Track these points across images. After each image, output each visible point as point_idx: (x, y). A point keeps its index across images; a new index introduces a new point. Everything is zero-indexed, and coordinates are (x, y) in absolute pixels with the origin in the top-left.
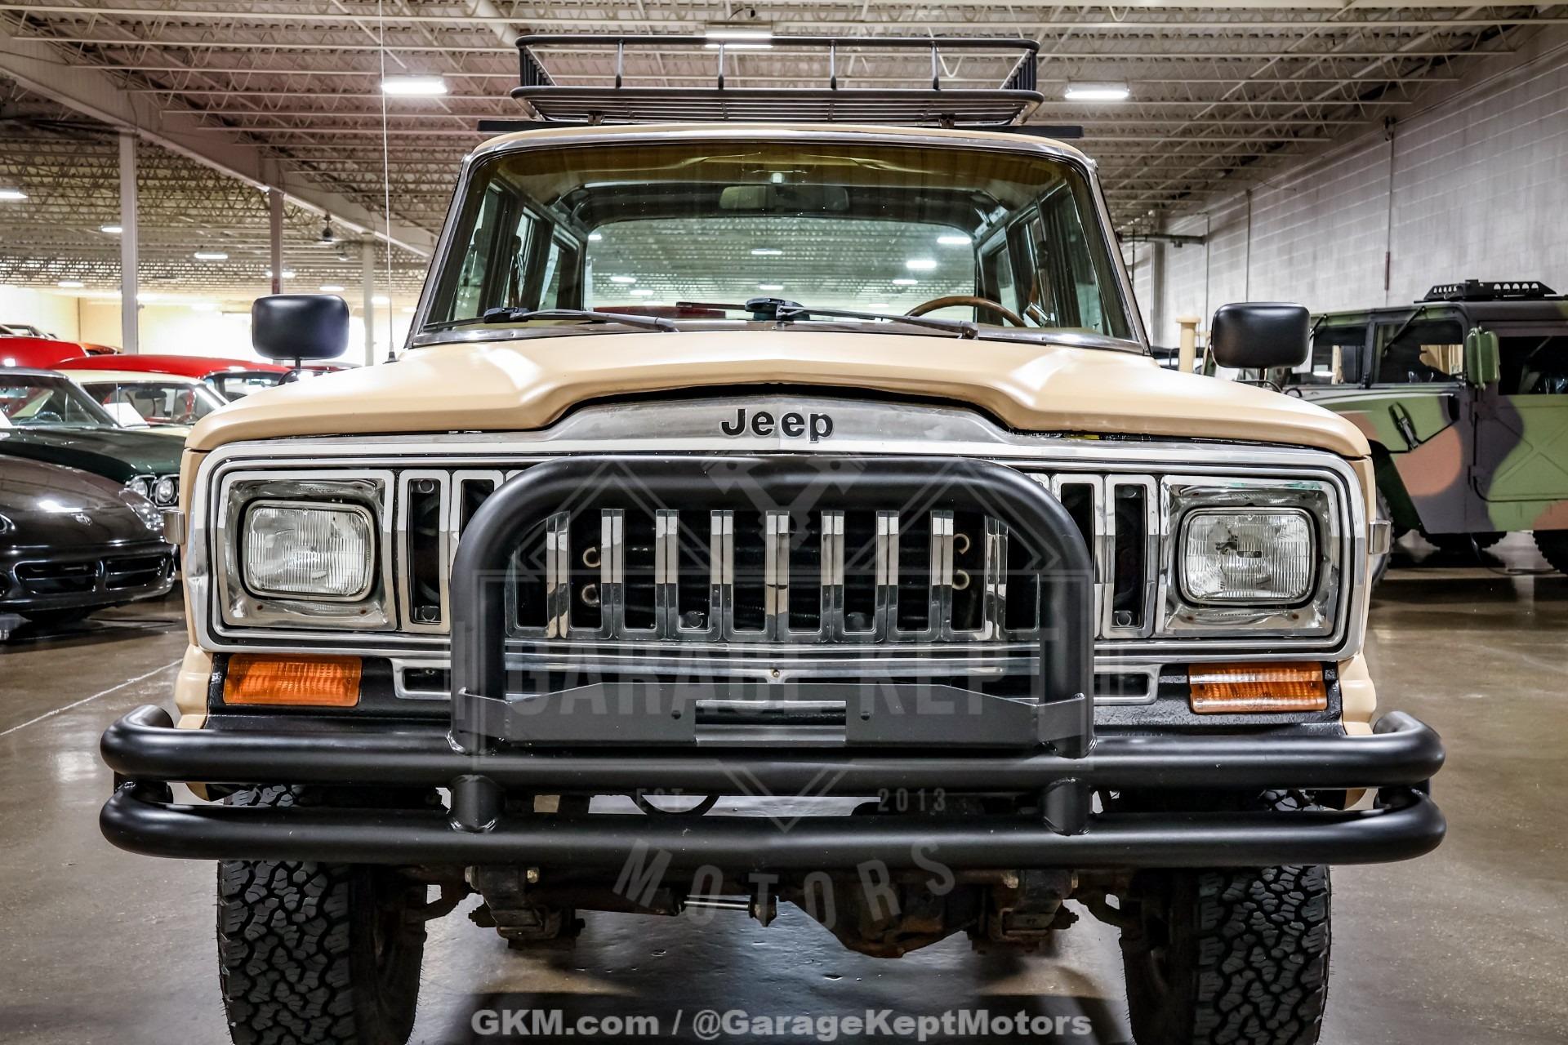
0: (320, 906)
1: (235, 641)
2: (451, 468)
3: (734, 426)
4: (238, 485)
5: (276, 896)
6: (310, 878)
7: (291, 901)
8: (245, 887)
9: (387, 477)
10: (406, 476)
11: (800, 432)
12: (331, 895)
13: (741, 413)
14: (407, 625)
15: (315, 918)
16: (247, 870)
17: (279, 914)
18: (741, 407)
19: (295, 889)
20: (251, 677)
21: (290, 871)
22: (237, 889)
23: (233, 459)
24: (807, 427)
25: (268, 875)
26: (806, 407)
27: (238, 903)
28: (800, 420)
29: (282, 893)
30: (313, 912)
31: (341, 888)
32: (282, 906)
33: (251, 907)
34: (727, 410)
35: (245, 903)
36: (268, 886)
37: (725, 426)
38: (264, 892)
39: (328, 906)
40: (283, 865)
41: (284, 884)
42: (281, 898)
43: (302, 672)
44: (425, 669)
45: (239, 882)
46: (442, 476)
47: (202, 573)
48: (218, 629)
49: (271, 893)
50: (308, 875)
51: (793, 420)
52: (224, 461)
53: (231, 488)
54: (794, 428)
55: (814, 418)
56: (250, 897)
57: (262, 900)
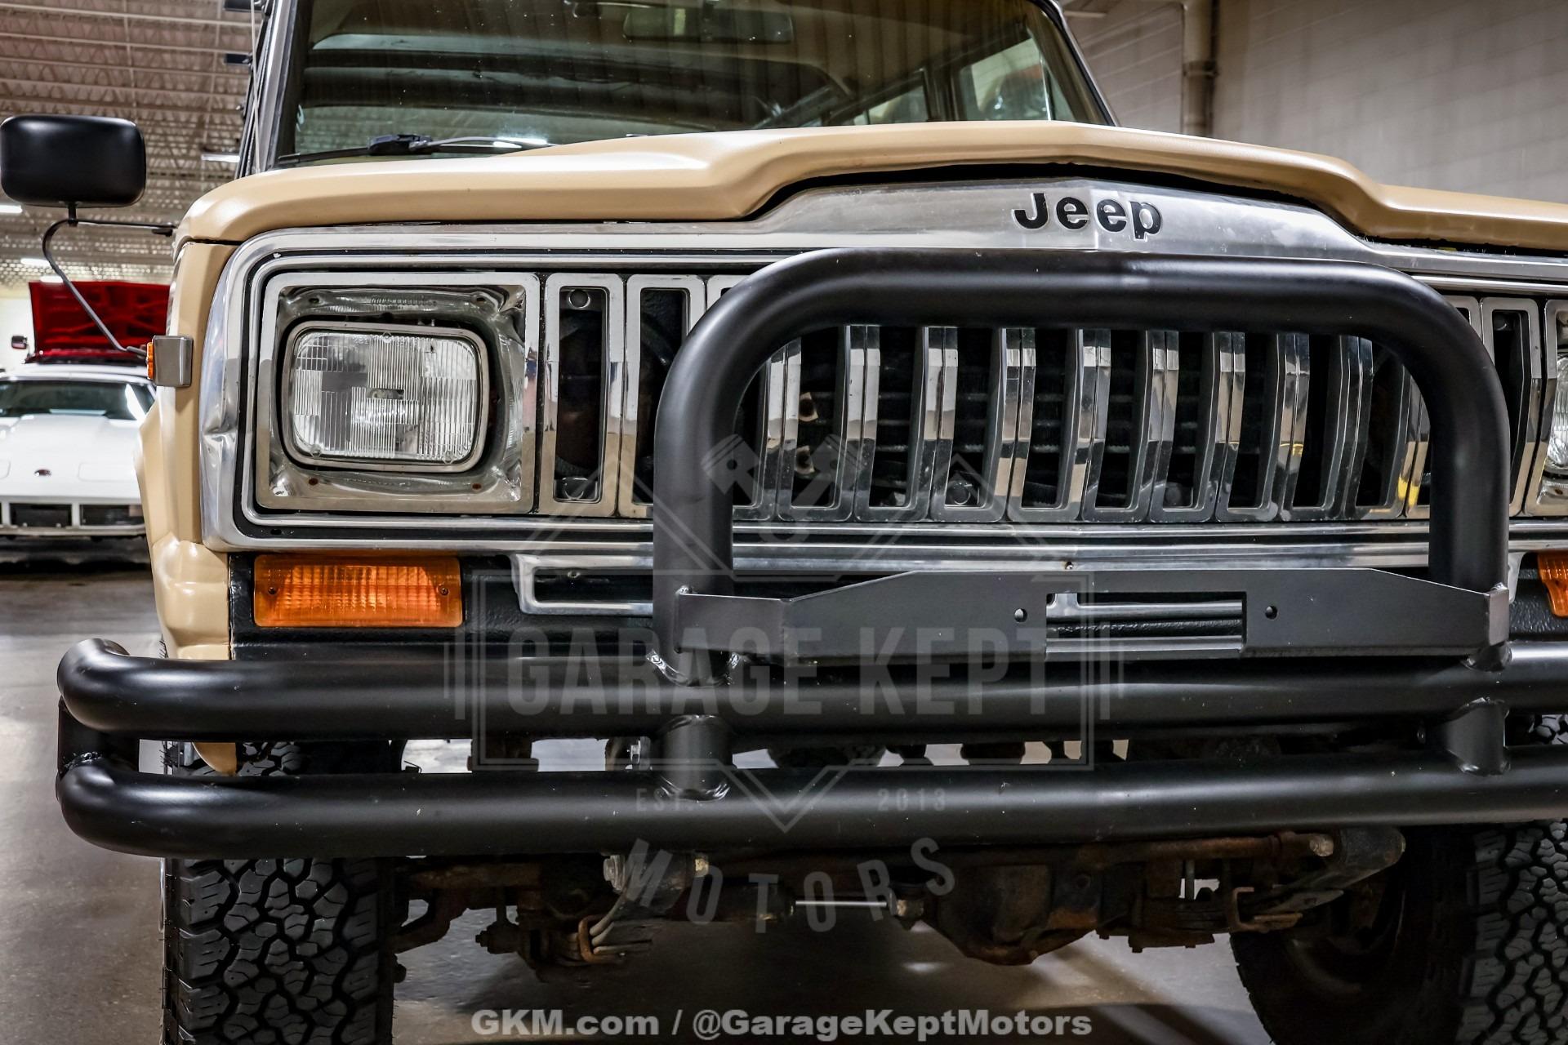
0: (337, 930)
1: (276, 532)
2: (625, 272)
3: (1033, 216)
4: (293, 292)
5: (272, 919)
6: (322, 890)
7: (295, 925)
8: (223, 909)
9: (529, 282)
10: (556, 282)
11: (1120, 226)
12: (354, 915)
13: (1040, 199)
14: (548, 504)
15: (331, 948)
16: (227, 882)
17: (278, 946)
18: (1039, 190)
19: (301, 909)
20: (291, 588)
21: (292, 881)
22: (212, 912)
23: (285, 253)
24: (1129, 219)
25: (260, 888)
26: (1126, 195)
27: (214, 933)
28: (1121, 211)
29: (282, 914)
30: (328, 939)
31: (367, 903)
32: (281, 934)
33: (234, 937)
34: (1023, 195)
35: (225, 932)
36: (259, 905)
37: (1021, 216)
38: (254, 915)
39: (349, 930)
40: (279, 873)
41: (285, 901)
42: (280, 922)
43: (359, 579)
44: (568, 569)
45: (214, 901)
46: (612, 283)
47: (229, 429)
48: (250, 515)
49: (264, 916)
50: (319, 886)
51: (1112, 209)
52: (270, 257)
53: (281, 295)
54: (1113, 220)
55: (1136, 208)
56: (233, 923)
57: (251, 927)
